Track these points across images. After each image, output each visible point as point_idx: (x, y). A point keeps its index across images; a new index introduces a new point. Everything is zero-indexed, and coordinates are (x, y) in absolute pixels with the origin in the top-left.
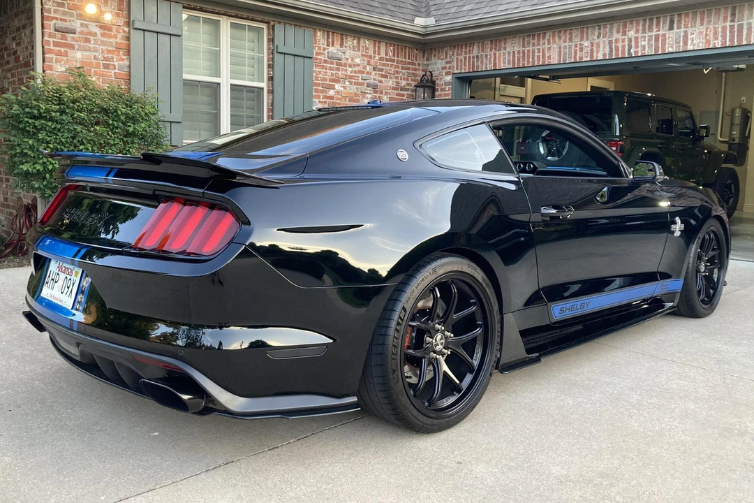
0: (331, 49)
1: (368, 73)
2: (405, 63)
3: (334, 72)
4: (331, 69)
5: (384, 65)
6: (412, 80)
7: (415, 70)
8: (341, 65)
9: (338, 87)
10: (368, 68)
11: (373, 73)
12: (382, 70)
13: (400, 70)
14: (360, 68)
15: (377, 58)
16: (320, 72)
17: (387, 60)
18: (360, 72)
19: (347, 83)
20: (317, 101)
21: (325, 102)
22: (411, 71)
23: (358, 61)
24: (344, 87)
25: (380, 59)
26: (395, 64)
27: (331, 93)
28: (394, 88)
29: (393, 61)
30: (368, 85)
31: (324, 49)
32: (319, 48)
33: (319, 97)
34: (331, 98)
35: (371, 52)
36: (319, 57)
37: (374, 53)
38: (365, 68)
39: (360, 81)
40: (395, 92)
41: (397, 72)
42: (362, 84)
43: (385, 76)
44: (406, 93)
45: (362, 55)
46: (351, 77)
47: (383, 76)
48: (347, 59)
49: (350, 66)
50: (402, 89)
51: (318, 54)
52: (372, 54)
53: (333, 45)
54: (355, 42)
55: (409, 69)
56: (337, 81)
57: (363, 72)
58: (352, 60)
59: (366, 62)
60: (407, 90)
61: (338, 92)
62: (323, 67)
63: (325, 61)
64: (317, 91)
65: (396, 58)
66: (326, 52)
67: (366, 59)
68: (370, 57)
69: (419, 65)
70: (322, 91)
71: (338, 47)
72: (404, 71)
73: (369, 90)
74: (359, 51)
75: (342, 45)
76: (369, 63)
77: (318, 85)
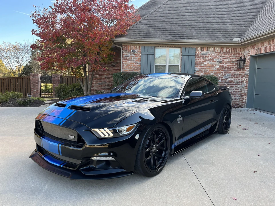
0: (203, 52)
1: (218, 58)
2: (235, 53)
3: (204, 59)
4: (202, 58)
5: (225, 55)
6: (238, 59)
7: (240, 55)
8: (207, 56)
9: (205, 63)
10: (218, 56)
11: (220, 58)
12: (224, 56)
13: (232, 56)
14: (215, 57)
15: (222, 53)
16: (199, 59)
17: (226, 53)
18: (214, 58)
19: (209, 62)
20: (197, 68)
21: (200, 68)
22: (237, 56)
23: (213, 55)
24: (207, 63)
25: (223, 53)
26: (230, 54)
27: (203, 65)
28: (229, 62)
29: (229, 53)
30: (218, 62)
31: (200, 53)
32: (199, 52)
33: (198, 67)
34: (203, 67)
35: (219, 51)
36: (198, 55)
37: (221, 51)
38: (216, 56)
39: (214, 60)
40: (230, 63)
41: (231, 57)
42: (215, 62)
43: (226, 58)
44: (235, 63)
45: (216, 53)
46: (210, 60)
47: (224, 58)
48: (209, 55)
49: (210, 56)
50: (233, 62)
51: (197, 54)
52: (220, 52)
53: (204, 51)
54: (213, 49)
55: (237, 55)
56: (205, 61)
57: (216, 58)
58: (211, 54)
59: (217, 55)
60: (235, 62)
61: (205, 65)
62: (200, 58)
63: (201, 56)
64: (197, 65)
65: (230, 52)
66: (201, 53)
67: (217, 54)
68: (219, 53)
69: (241, 53)
70: (199, 65)
71: (206, 51)
72: (234, 56)
73: (217, 63)
74: (214, 51)
75: (207, 50)
76: (218, 55)
77: (198, 63)
